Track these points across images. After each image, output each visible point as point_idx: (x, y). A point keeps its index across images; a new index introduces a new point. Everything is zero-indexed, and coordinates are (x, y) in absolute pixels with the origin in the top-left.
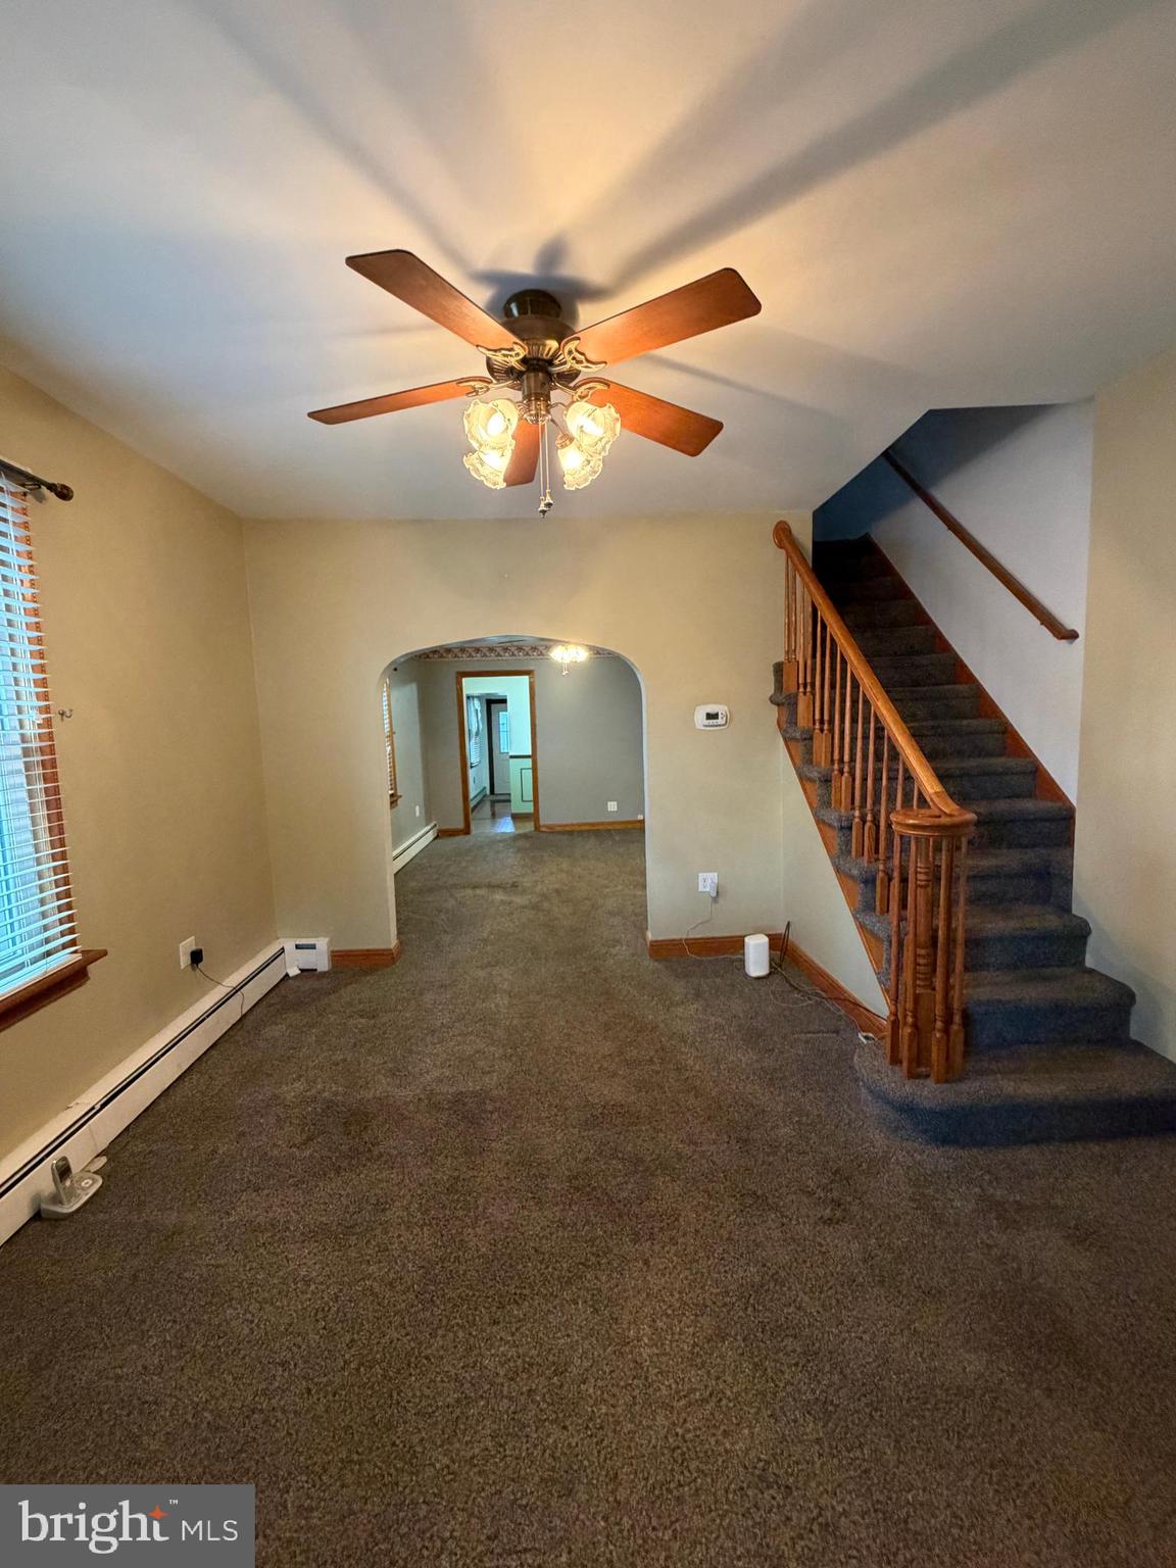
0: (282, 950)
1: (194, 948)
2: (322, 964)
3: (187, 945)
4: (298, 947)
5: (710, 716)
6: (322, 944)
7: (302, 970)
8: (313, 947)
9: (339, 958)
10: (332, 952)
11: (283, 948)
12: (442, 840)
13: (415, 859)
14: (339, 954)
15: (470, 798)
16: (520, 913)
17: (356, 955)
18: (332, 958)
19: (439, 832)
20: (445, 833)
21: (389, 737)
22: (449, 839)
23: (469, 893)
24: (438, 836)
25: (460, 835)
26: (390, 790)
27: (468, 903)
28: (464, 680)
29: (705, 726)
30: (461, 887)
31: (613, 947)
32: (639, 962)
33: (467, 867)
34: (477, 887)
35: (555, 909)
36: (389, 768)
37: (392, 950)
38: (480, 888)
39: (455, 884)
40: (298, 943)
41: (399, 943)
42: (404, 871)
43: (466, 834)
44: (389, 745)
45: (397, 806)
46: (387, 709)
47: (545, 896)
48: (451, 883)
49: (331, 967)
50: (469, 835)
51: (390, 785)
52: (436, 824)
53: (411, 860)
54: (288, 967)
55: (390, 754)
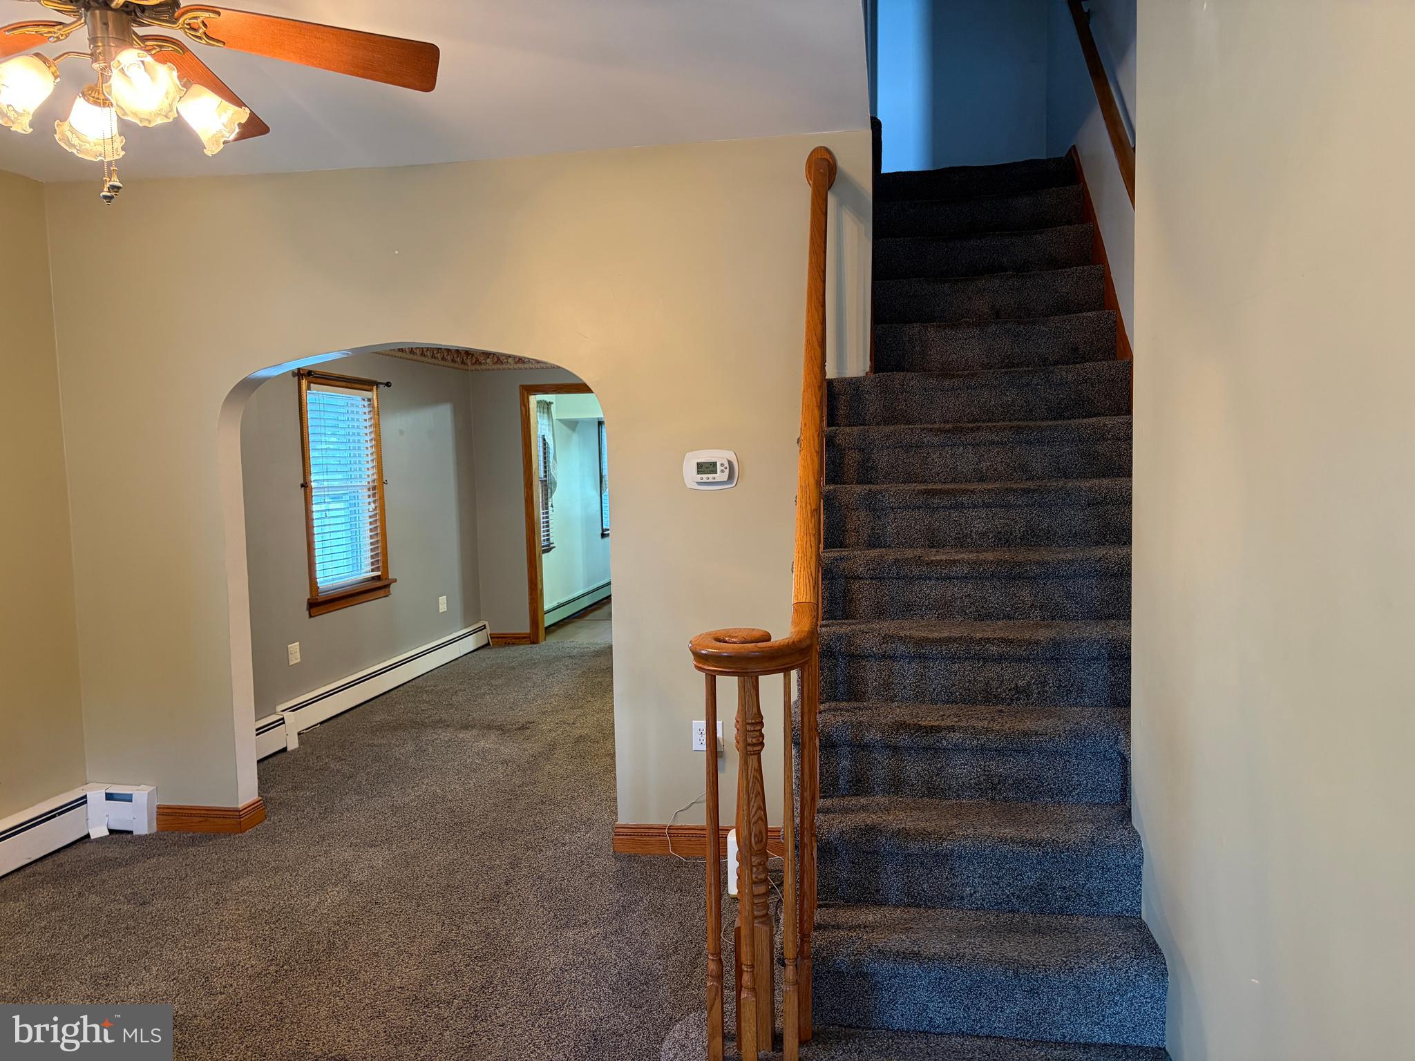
0: (82, 801)
2: (142, 826)
4: (109, 797)
5: (704, 468)
6: (141, 794)
7: (111, 831)
8: (128, 798)
9: (169, 815)
10: (159, 807)
11: (86, 797)
12: (489, 650)
13: (421, 678)
14: (168, 811)
15: (539, 586)
16: (489, 771)
17: (191, 815)
18: (155, 816)
19: (491, 638)
20: (500, 640)
21: (374, 488)
22: (501, 649)
23: (447, 735)
24: (488, 644)
25: (523, 644)
26: (373, 570)
27: (431, 750)
28: (534, 399)
29: (699, 483)
30: (444, 725)
31: (573, 832)
32: (589, 857)
33: (484, 694)
34: (466, 727)
35: (548, 767)
36: (371, 537)
37: (240, 811)
38: (470, 728)
39: (440, 721)
40: (107, 791)
41: (262, 802)
42: (387, 695)
43: (533, 643)
44: (375, 502)
45: (387, 596)
46: (372, 447)
47: (553, 746)
48: (437, 717)
49: (154, 830)
50: (535, 645)
51: (372, 564)
52: (485, 625)
53: (412, 680)
54: (90, 824)
55: (375, 515)
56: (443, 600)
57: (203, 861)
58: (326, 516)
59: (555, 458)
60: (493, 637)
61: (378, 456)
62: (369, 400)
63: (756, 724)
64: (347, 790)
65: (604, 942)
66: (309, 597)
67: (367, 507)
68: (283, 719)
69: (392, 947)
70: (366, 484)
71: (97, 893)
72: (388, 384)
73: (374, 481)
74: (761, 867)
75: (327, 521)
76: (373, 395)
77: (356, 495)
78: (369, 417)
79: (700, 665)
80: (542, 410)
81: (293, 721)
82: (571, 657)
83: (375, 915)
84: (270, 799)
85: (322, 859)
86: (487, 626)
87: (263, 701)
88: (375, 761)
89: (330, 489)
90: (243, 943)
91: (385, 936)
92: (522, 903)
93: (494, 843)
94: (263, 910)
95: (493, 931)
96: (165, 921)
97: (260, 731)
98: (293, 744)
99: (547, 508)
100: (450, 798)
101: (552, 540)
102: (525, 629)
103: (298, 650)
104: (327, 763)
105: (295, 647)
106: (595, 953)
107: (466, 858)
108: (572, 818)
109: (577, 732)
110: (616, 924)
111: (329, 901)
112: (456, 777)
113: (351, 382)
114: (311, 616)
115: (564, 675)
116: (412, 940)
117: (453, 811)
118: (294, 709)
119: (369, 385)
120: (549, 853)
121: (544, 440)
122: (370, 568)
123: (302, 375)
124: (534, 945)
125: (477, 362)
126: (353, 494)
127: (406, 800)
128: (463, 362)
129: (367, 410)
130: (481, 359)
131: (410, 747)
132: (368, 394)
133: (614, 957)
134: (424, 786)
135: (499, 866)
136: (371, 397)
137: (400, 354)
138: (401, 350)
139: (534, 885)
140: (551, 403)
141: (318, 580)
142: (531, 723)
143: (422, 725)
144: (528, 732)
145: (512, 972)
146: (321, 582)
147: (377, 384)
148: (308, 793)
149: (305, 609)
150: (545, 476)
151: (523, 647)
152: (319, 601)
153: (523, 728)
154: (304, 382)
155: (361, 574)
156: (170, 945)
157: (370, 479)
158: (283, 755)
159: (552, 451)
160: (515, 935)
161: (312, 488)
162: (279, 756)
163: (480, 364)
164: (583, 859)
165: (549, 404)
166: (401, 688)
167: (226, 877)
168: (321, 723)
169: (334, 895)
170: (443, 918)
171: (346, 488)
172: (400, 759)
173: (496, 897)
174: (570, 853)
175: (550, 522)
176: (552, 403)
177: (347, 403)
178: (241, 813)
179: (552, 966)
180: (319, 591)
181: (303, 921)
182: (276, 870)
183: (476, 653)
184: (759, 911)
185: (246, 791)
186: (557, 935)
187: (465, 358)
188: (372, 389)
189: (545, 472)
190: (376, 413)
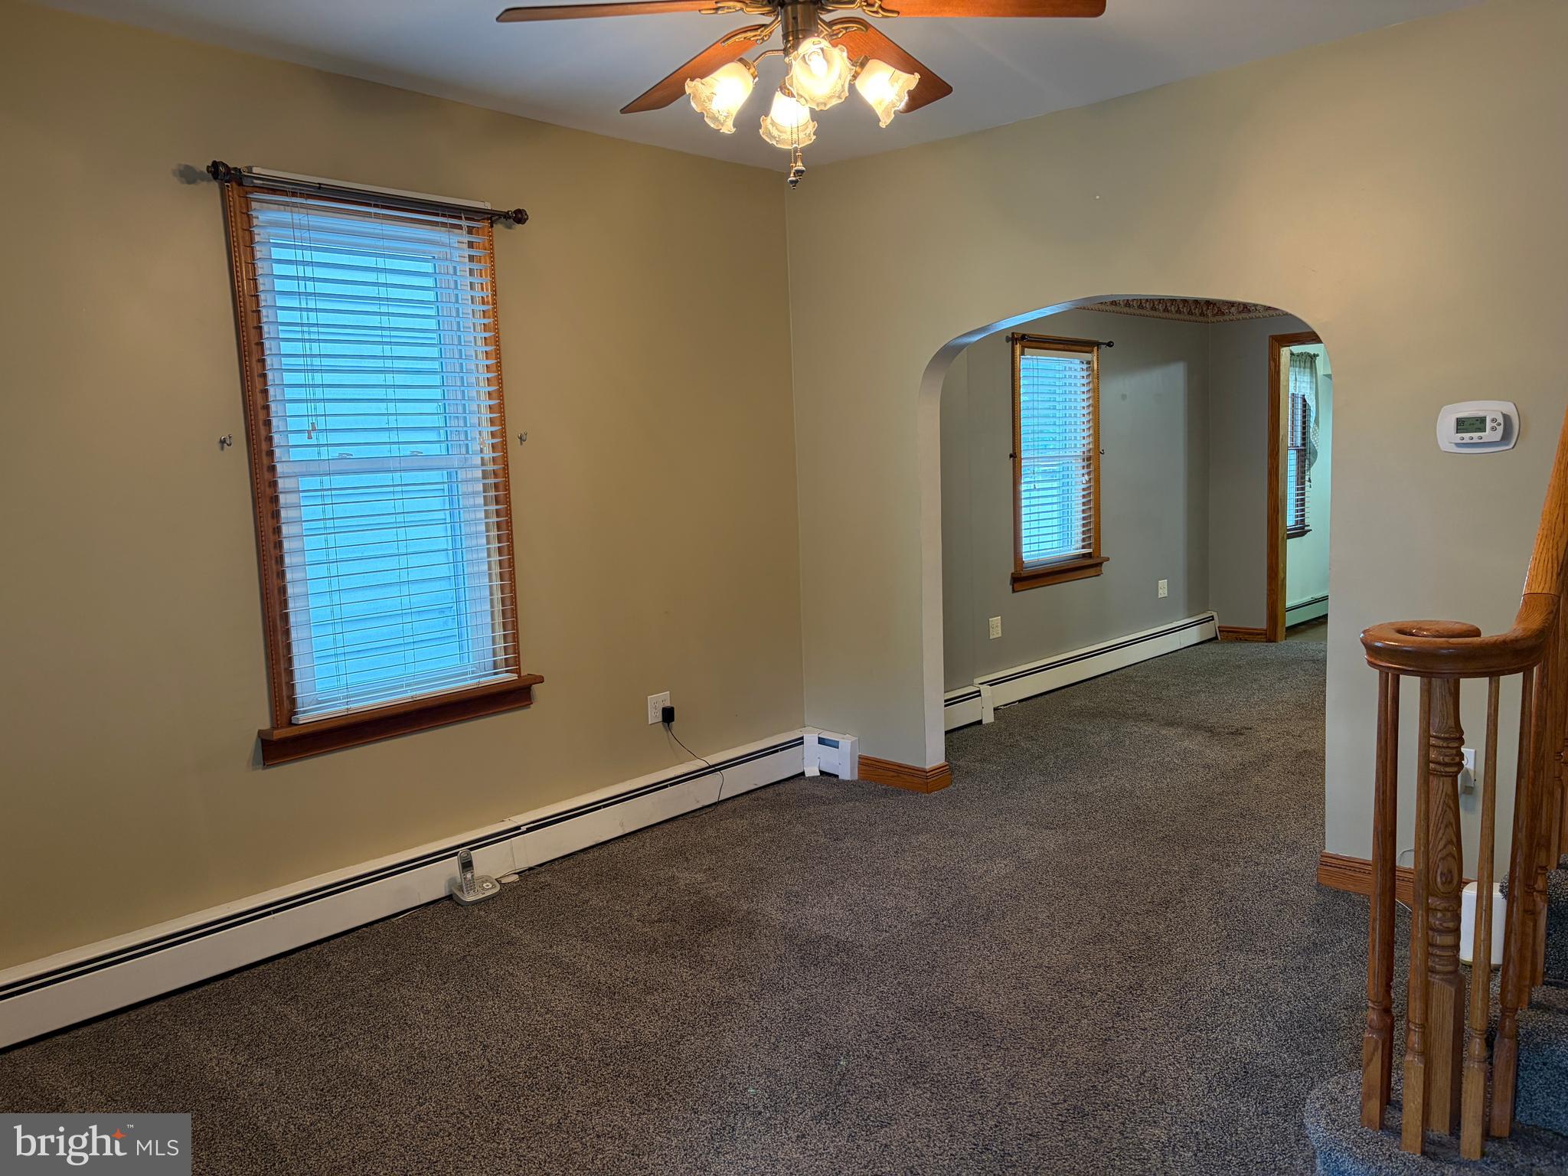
0: (800, 741)
1: (668, 704)
2: (846, 772)
3: (657, 702)
4: (821, 741)
5: (1466, 425)
6: (846, 742)
7: (822, 772)
8: (835, 745)
9: (868, 766)
10: (860, 757)
11: (802, 738)
12: (1215, 645)
13: (1133, 667)
14: (869, 762)
15: (1281, 575)
16: (1187, 773)
17: (888, 770)
18: (857, 765)
19: (1220, 631)
20: (1230, 635)
21: (1089, 459)
22: (1229, 645)
23: (1148, 729)
24: (1216, 638)
25: (1257, 641)
26: (1083, 547)
27: (1127, 742)
28: (1285, 352)
29: (1458, 445)
30: (1147, 719)
31: (1271, 853)
32: (1285, 883)
33: (1199, 692)
34: (1171, 724)
35: (1256, 779)
36: (1084, 511)
37: (927, 773)
38: (1175, 726)
39: (1145, 714)
40: (820, 736)
41: (948, 767)
42: (1092, 681)
43: (1270, 641)
44: (1089, 473)
45: (1098, 575)
46: (1089, 413)
47: (1268, 757)
48: (1141, 710)
49: (856, 777)
50: (1271, 644)
51: (1084, 540)
52: (1213, 617)
53: (1121, 668)
54: (805, 763)
55: (1089, 488)
56: (1163, 584)
57: (891, 812)
58: (1035, 487)
59: (1317, 421)
60: (1222, 630)
61: (1095, 424)
62: (1088, 363)
63: (1454, 739)
64: (1033, 770)
65: (1281, 976)
66: (1013, 571)
67: (1079, 479)
68: (979, 691)
69: (1048, 928)
70: (1081, 454)
71: (803, 824)
72: (1110, 344)
73: (1089, 451)
74: (1449, 914)
75: (1034, 494)
76: (1093, 357)
77: (1070, 465)
78: (1088, 381)
79: (1372, 660)
80: (1303, 364)
81: (990, 694)
82: (1314, 661)
83: (1036, 895)
84: (959, 766)
85: (997, 832)
86: (1216, 617)
87: (954, 672)
88: (1066, 745)
89: (1040, 460)
90: (912, 892)
91: (1041, 916)
92: (1193, 915)
93: (1176, 848)
94: (935, 867)
95: (1155, 936)
96: (851, 858)
97: (949, 702)
98: (989, 718)
99: (1303, 483)
100: (1138, 794)
101: (1307, 522)
102: (1262, 624)
103: (999, 625)
104: (1017, 741)
105: (996, 621)
106: (1267, 984)
107: (1142, 858)
108: (1273, 838)
109: (1301, 746)
110: (1300, 960)
111: (996, 872)
112: (1150, 774)
113: (1068, 344)
114: (1014, 591)
115: (1300, 681)
116: (1069, 925)
117: (1138, 808)
118: (992, 683)
119: (1088, 346)
120: (1238, 870)
121: (1304, 400)
122: (1080, 544)
123: (1016, 339)
124: (1197, 959)
125: (1221, 313)
126: (1066, 465)
127: (1091, 789)
128: (1202, 314)
129: (1085, 374)
130: (1225, 309)
131: (1106, 736)
132: (1087, 356)
133: (1289, 994)
134: (1113, 778)
135: (1177, 873)
136: (1090, 360)
137: (1113, 308)
138: (1114, 303)
139: (1211, 900)
140: (1315, 356)
141: (1024, 555)
142: (1248, 729)
143: (1124, 716)
144: (1241, 739)
145: (1166, 981)
146: (1028, 557)
147: (1098, 344)
148: (994, 767)
149: (1009, 582)
150: (1304, 445)
151: (1256, 644)
152: (1023, 575)
153: (1238, 733)
154: (1018, 347)
155: (1070, 550)
156: (851, 880)
157: (1085, 449)
158: (978, 727)
159: (1313, 414)
160: (1178, 945)
161: (1021, 459)
162: (974, 728)
163: (1223, 314)
164: (1277, 884)
165: (1313, 357)
166: (1109, 676)
167: (908, 830)
168: (1020, 701)
169: (1001, 867)
170: (1105, 912)
171: (1058, 459)
172: (1093, 747)
173: (1166, 903)
174: (1262, 875)
175: (1306, 499)
176: (1318, 355)
177: (1065, 367)
178: (928, 774)
179: (1213, 985)
180: (1024, 565)
181: (968, 884)
182: (953, 834)
183: (1200, 646)
184: (1443, 965)
185: (934, 755)
186: (1226, 956)
187: (1204, 309)
188: (1093, 351)
189: (1304, 439)
190: (1096, 376)
